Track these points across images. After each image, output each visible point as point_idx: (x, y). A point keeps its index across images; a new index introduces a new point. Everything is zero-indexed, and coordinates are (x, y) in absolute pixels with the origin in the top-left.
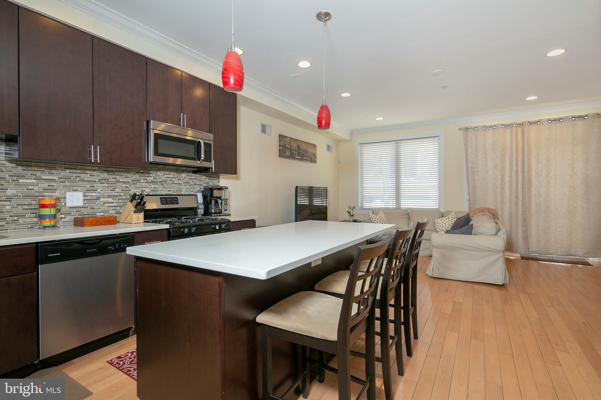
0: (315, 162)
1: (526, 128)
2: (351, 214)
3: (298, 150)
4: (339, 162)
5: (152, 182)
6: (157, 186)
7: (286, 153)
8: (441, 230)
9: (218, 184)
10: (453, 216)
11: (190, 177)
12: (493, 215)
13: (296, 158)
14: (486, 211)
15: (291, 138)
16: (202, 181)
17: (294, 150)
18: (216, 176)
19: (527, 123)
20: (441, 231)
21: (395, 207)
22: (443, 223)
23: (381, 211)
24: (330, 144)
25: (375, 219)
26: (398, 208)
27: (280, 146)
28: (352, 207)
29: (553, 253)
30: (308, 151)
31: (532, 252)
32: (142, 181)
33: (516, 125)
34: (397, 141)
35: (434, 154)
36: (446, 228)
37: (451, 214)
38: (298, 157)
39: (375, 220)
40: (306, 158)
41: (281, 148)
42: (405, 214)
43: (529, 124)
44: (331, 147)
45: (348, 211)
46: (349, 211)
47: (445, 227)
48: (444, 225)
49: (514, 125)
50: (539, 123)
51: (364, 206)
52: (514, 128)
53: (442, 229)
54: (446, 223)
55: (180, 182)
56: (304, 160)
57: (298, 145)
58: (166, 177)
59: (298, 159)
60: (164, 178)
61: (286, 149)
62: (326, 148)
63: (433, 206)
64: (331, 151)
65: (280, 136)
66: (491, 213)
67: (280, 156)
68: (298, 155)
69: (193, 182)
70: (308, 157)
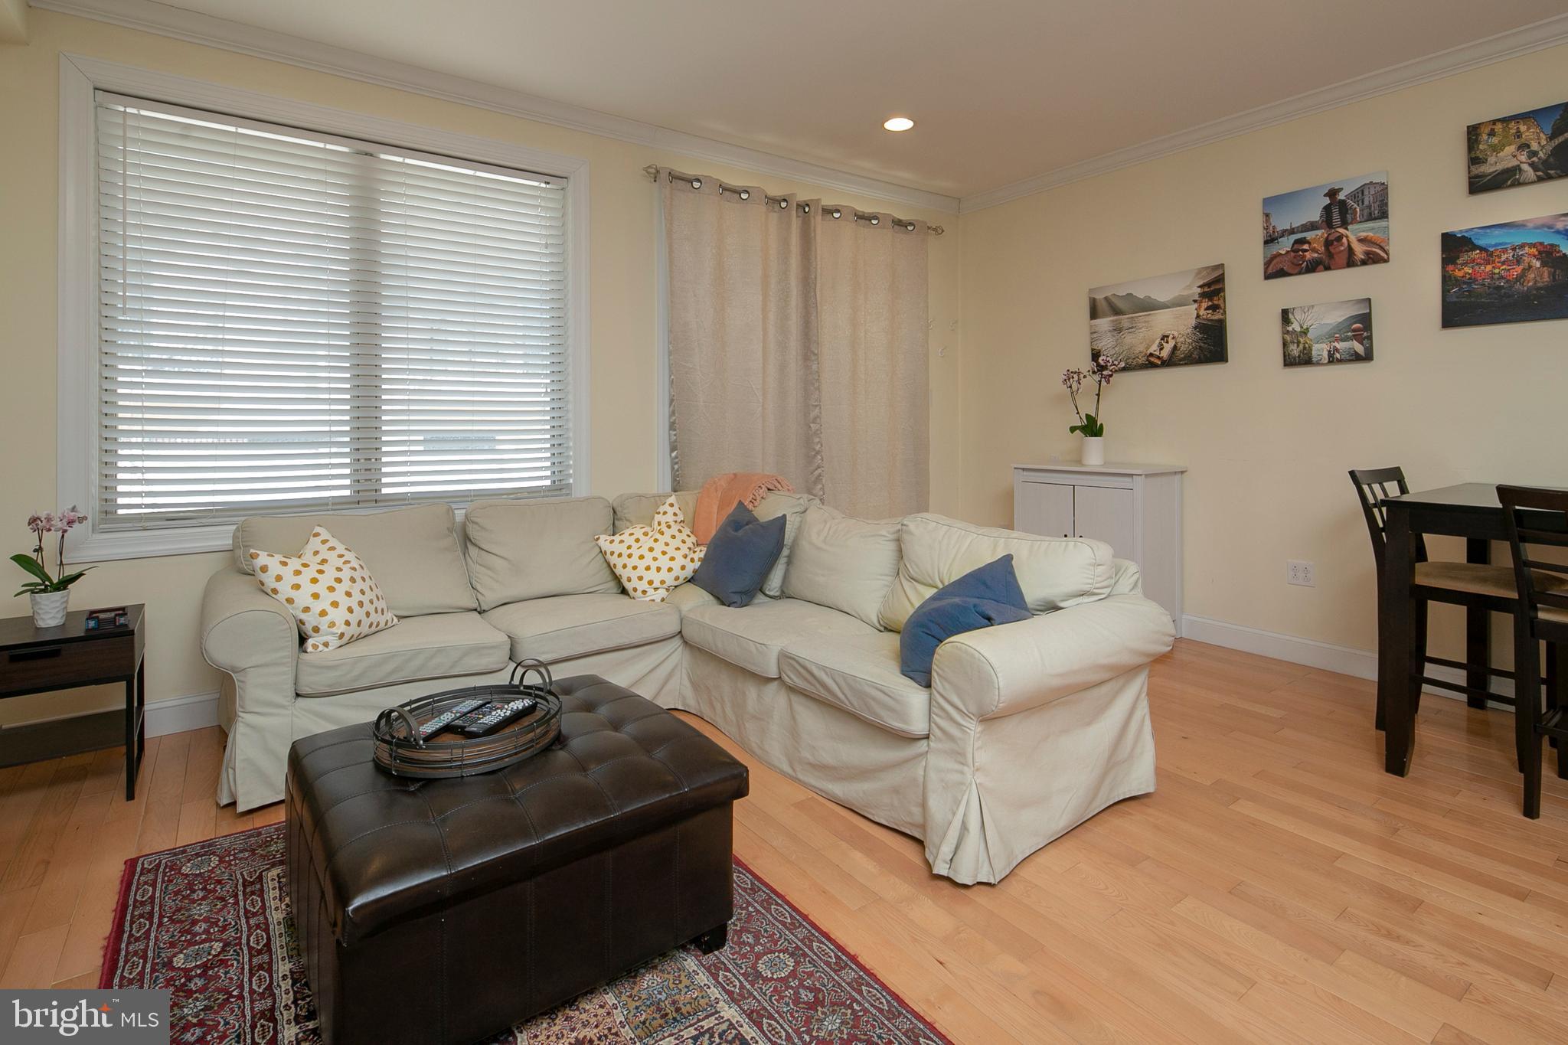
2: (45, 576)
8: (657, 584)
20: (656, 589)
23: (317, 529)
25: (316, 588)
34: (367, 145)
36: (673, 574)
39: (316, 596)
47: (670, 570)
48: (664, 563)
53: (657, 578)
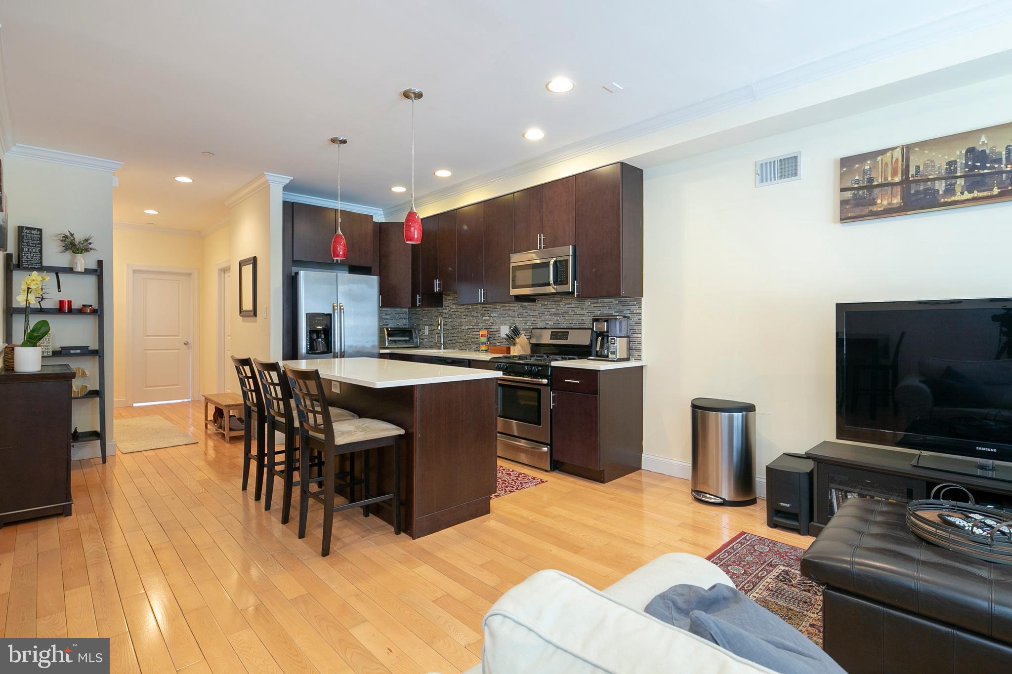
5: (556, 314)
6: (558, 318)
7: (875, 204)
9: (638, 312)
11: (595, 305)
15: (907, 148)
16: (611, 308)
18: (635, 299)
27: (842, 190)
32: (546, 313)
38: (967, 196)
41: (849, 195)
55: (582, 312)
58: (594, 307)
59: (975, 199)
60: (565, 309)
61: (877, 191)
65: (846, 162)
67: (841, 220)
69: (599, 310)
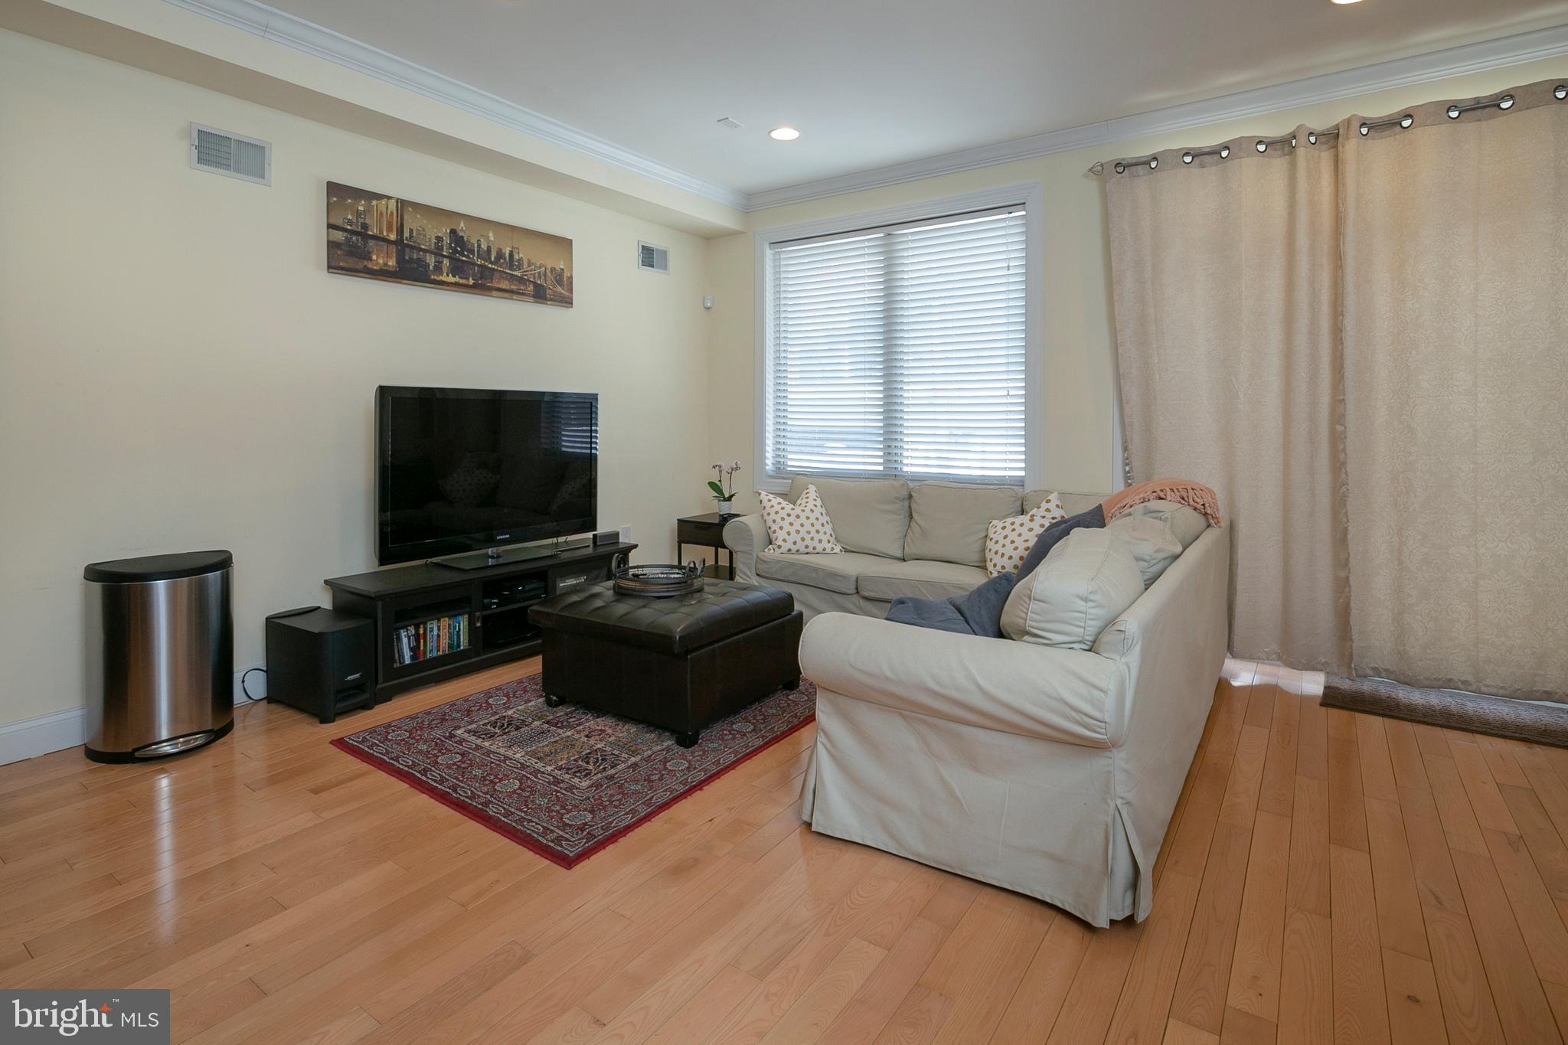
0: (567, 302)
1: (1350, 147)
2: (722, 494)
3: (455, 251)
4: (708, 308)
7: (370, 259)
10: (1048, 510)
12: (1206, 514)
13: (442, 283)
14: (1169, 498)
15: (402, 204)
17: (425, 251)
19: (1355, 125)
21: (881, 468)
22: (1007, 542)
23: (810, 486)
24: (654, 242)
26: (891, 473)
27: (330, 226)
28: (726, 468)
29: (1464, 682)
30: (520, 260)
31: (1373, 669)
33: (1313, 139)
34: (888, 227)
35: (1010, 272)
36: (1012, 562)
37: (1044, 505)
38: (451, 279)
40: (505, 285)
41: (339, 236)
42: (897, 498)
43: (1364, 131)
44: (664, 253)
45: (712, 485)
46: (719, 483)
47: (1011, 557)
48: (1009, 550)
49: (1302, 138)
50: (1406, 123)
51: (790, 463)
52: (1301, 152)
53: (1000, 562)
54: (1016, 539)
56: (494, 293)
57: (453, 232)
59: (456, 284)
61: (371, 243)
62: (635, 255)
63: (1005, 469)
64: (665, 267)
65: (335, 190)
66: (1192, 503)
67: (329, 267)
68: (454, 271)
70: (521, 280)
